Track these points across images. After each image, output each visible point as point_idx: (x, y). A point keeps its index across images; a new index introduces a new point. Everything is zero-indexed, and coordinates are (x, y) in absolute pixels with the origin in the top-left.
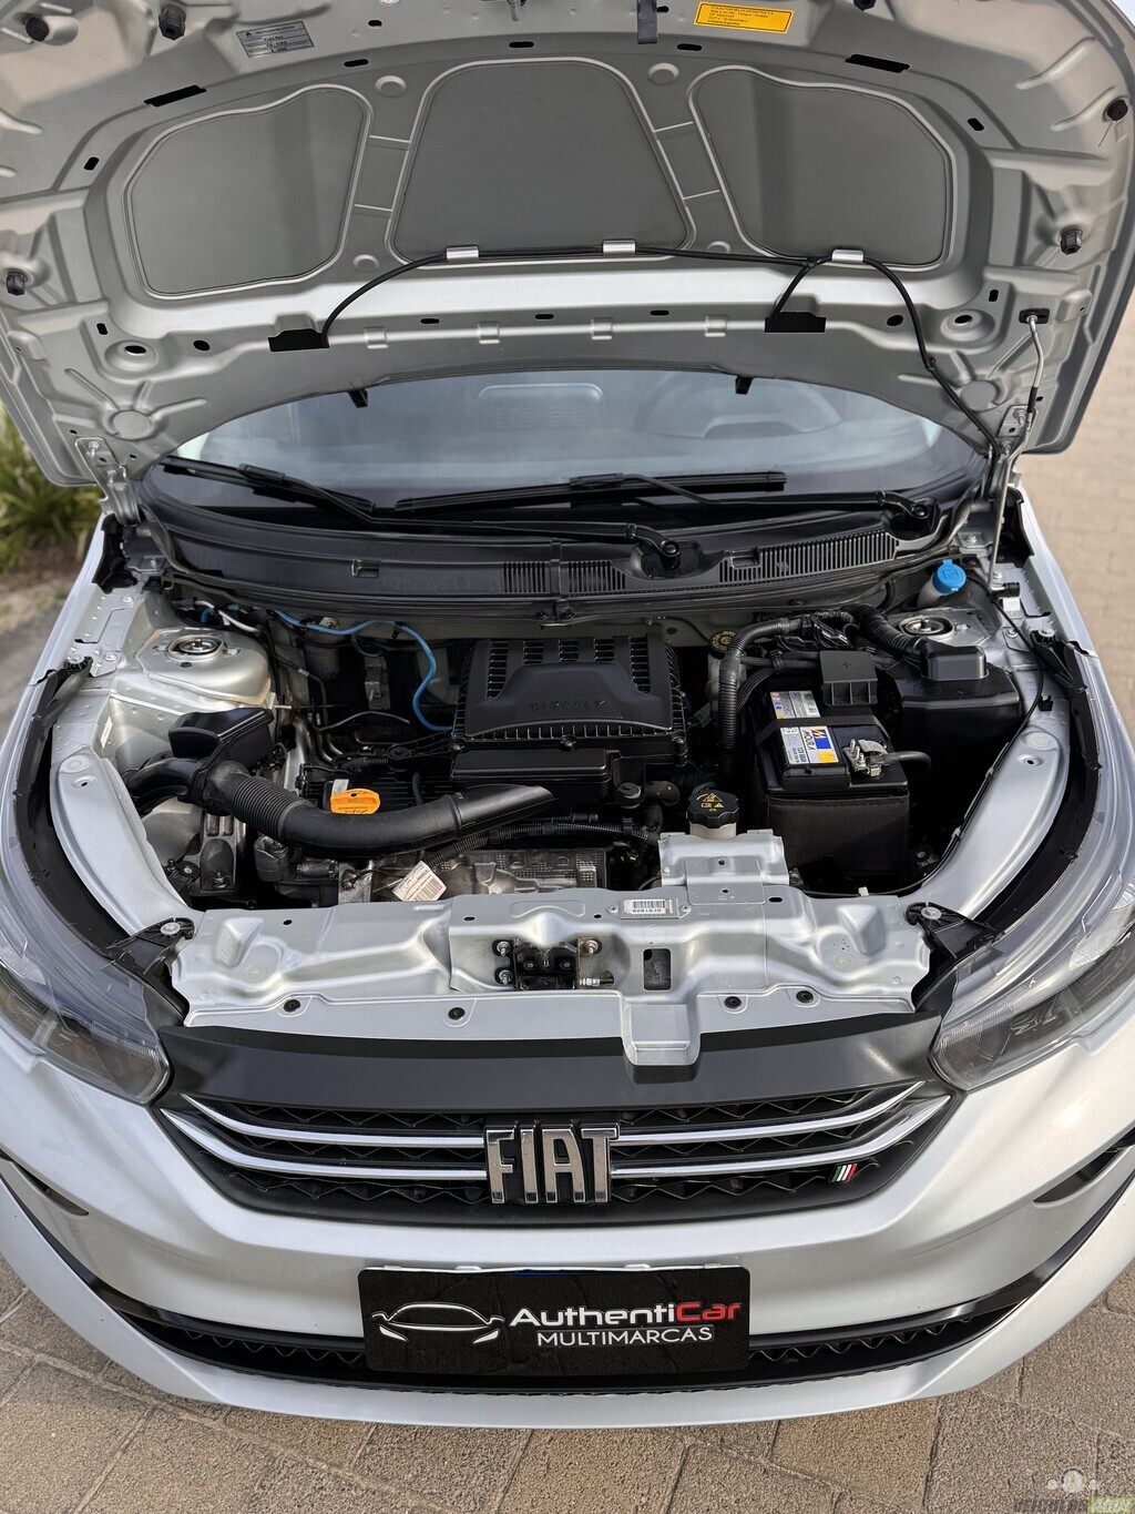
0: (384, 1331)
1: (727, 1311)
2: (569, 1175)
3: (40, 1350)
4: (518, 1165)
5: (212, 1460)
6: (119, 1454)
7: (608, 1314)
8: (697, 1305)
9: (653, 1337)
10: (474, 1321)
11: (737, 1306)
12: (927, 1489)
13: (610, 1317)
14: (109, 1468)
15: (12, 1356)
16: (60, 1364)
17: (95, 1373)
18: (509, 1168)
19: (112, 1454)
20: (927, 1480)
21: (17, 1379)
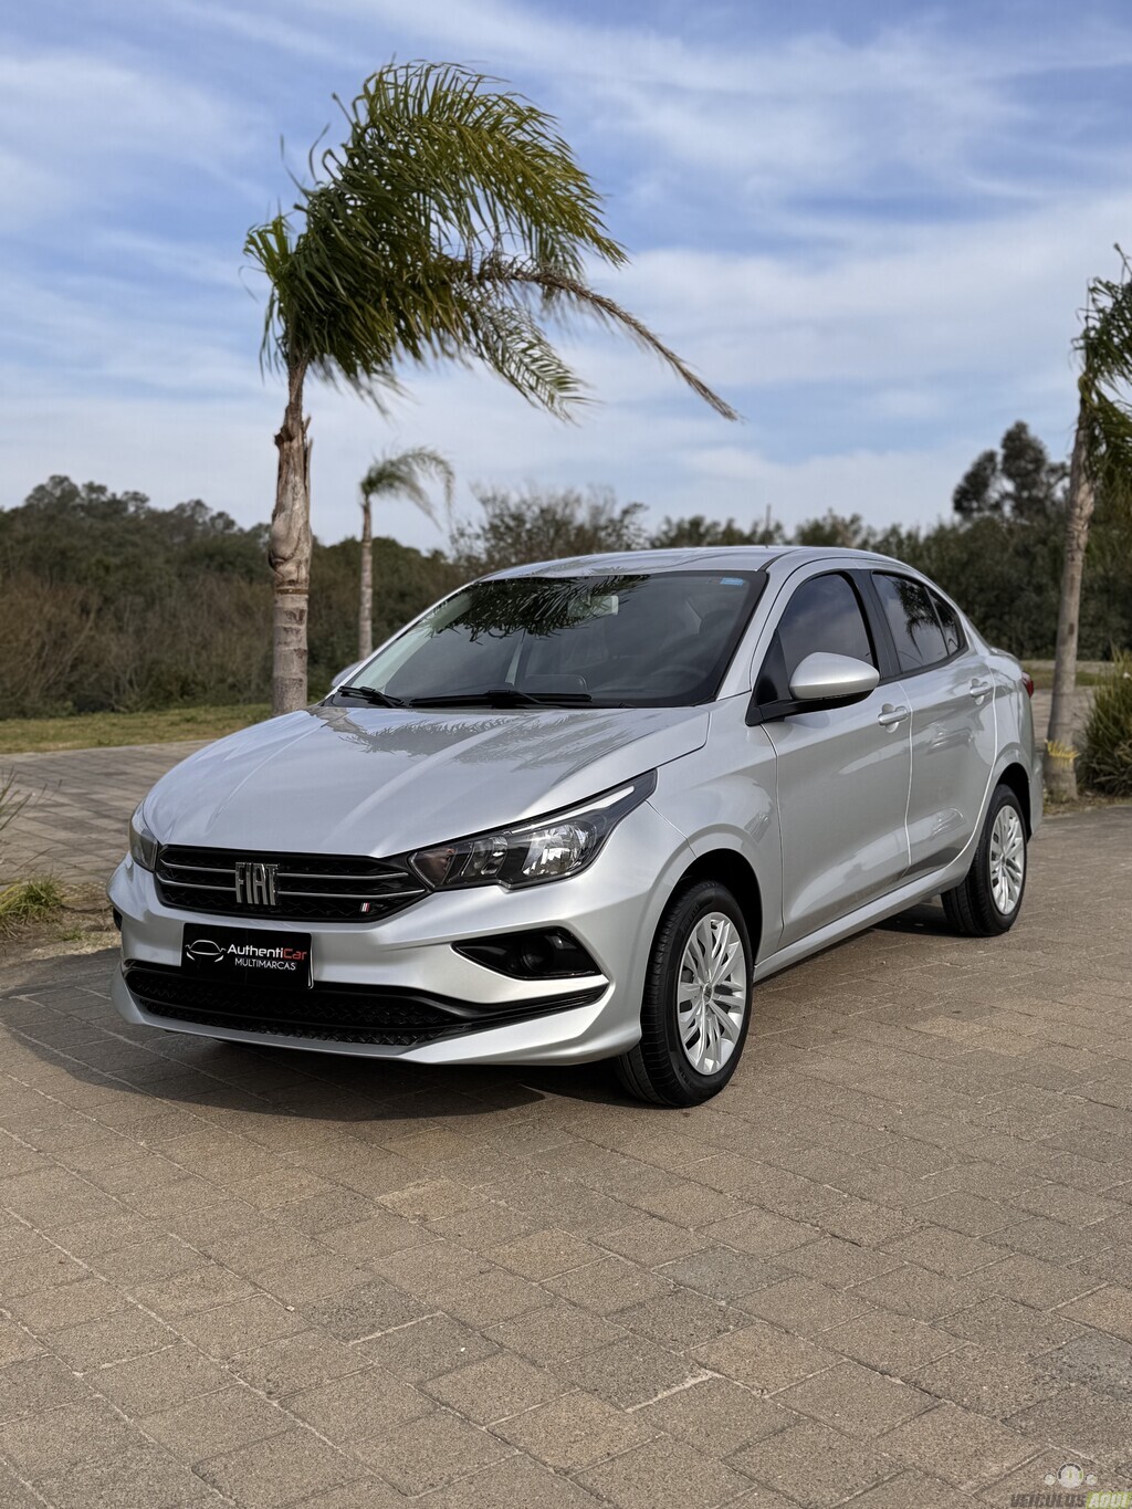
0: (188, 955)
1: (302, 956)
4: (245, 882)
8: (291, 950)
9: (274, 965)
10: (216, 950)
11: (306, 954)
13: (260, 952)
18: (241, 882)
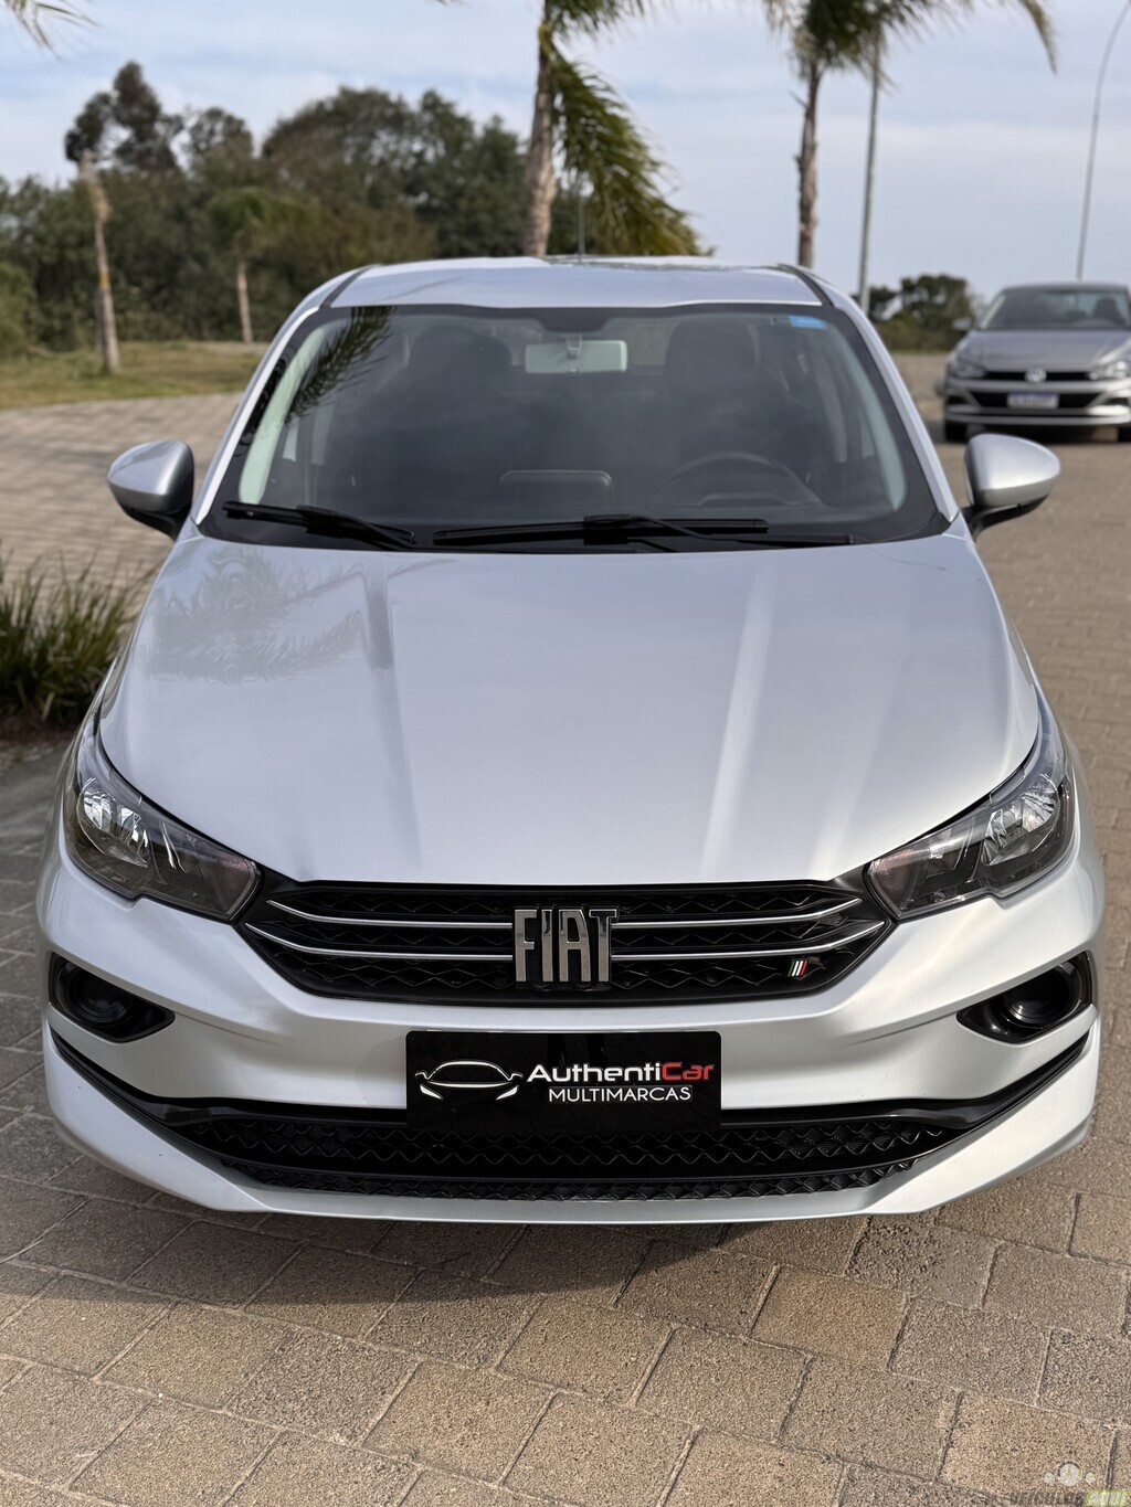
0: (424, 1090)
1: (703, 1072)
2: (578, 952)
3: (64, 1268)
4: (539, 945)
5: (234, 1334)
6: (146, 1331)
7: (607, 1070)
8: (679, 1065)
9: (643, 1095)
10: (498, 1078)
11: (711, 1067)
12: (892, 1356)
13: (608, 1074)
14: (138, 1339)
15: (38, 1272)
16: (85, 1276)
17: (119, 1281)
18: (531, 945)
19: (140, 1330)
20: (893, 1352)
21: (45, 1285)
